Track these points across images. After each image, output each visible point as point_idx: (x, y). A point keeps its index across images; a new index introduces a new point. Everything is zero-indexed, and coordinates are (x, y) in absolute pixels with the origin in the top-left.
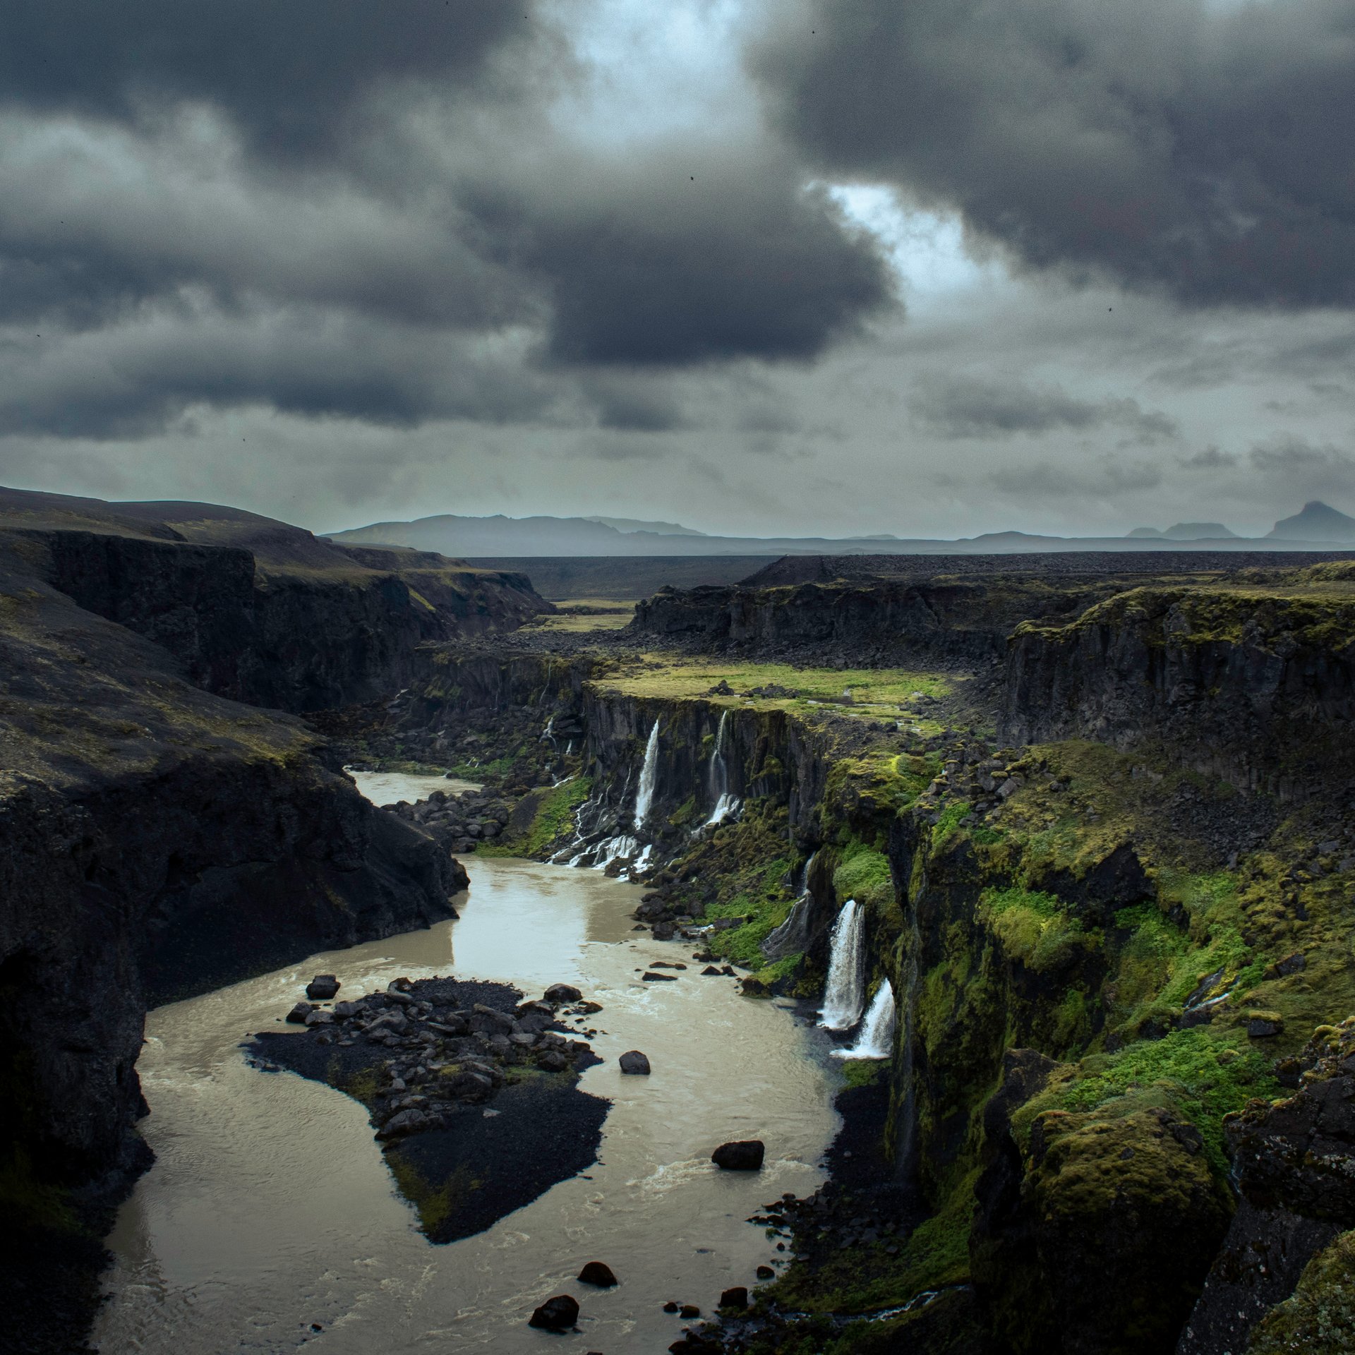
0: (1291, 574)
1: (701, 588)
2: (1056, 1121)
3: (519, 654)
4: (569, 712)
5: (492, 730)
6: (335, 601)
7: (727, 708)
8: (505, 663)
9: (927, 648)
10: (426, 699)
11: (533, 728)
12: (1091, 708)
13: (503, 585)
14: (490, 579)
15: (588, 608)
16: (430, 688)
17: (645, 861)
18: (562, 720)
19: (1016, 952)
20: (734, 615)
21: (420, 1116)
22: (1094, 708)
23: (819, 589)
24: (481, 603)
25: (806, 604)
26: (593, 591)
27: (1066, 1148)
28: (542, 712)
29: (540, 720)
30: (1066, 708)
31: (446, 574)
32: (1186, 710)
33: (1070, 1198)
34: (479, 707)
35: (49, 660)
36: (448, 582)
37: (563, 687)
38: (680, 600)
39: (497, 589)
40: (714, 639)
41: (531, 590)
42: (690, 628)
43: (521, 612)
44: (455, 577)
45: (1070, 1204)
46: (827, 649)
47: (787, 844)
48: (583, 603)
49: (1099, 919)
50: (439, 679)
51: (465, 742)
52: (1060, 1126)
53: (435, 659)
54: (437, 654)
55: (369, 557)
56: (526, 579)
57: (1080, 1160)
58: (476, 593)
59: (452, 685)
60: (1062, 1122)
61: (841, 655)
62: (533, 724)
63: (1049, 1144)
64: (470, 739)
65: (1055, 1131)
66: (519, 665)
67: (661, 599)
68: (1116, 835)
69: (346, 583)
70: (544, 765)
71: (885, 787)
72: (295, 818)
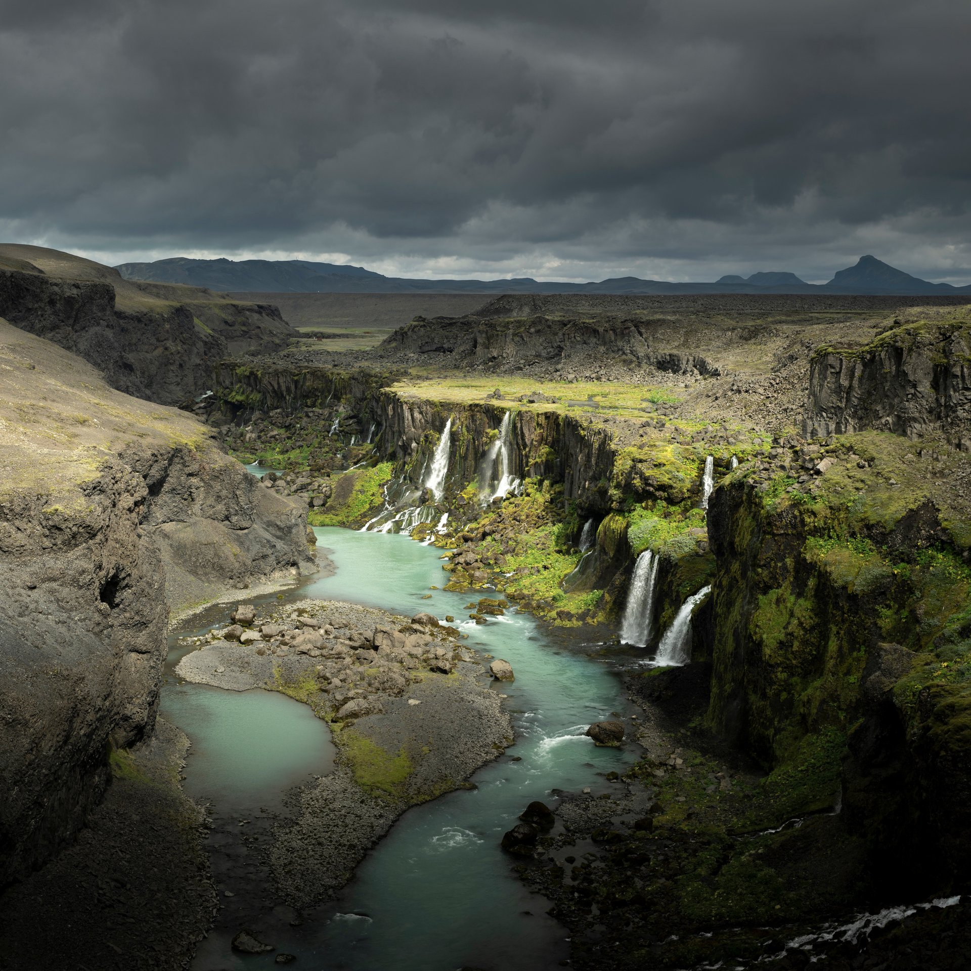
0: (949, 313)
1: (439, 318)
2: (939, 689)
3: (307, 367)
4: (352, 414)
5: (288, 428)
6: (146, 325)
7: (509, 410)
8: (297, 375)
9: (639, 366)
10: (230, 403)
11: (324, 426)
12: (884, 408)
13: (260, 313)
14: (250, 310)
15: (322, 333)
16: (234, 394)
17: (444, 526)
18: (347, 419)
19: (840, 582)
20: (480, 340)
21: (364, 704)
22: (887, 407)
23: (548, 320)
24: (244, 328)
25: (538, 332)
26: (320, 320)
27: (951, 707)
28: (330, 413)
29: (330, 418)
30: (861, 409)
31: (216, 305)
32: (964, 409)
33: (959, 740)
34: (277, 408)
35: (10, 366)
36: (217, 311)
37: (346, 394)
38: (430, 327)
39: (256, 316)
40: (462, 359)
41: (281, 318)
42: (437, 350)
43: (275, 335)
44: (223, 307)
45: (960, 744)
46: (559, 367)
47: (564, 512)
48: (316, 329)
49: (906, 558)
50: (241, 387)
51: (268, 436)
52: (943, 692)
53: (238, 371)
54: (239, 367)
55: (154, 290)
56: (277, 310)
57: (964, 715)
58: (240, 319)
59: (252, 391)
60: (943, 690)
61: (571, 371)
62: (323, 422)
63: (935, 705)
64: (272, 433)
65: (937, 695)
66: (308, 376)
67: (416, 326)
68: (916, 500)
69: (152, 311)
70: (335, 454)
71: (664, 468)
72: (203, 489)
